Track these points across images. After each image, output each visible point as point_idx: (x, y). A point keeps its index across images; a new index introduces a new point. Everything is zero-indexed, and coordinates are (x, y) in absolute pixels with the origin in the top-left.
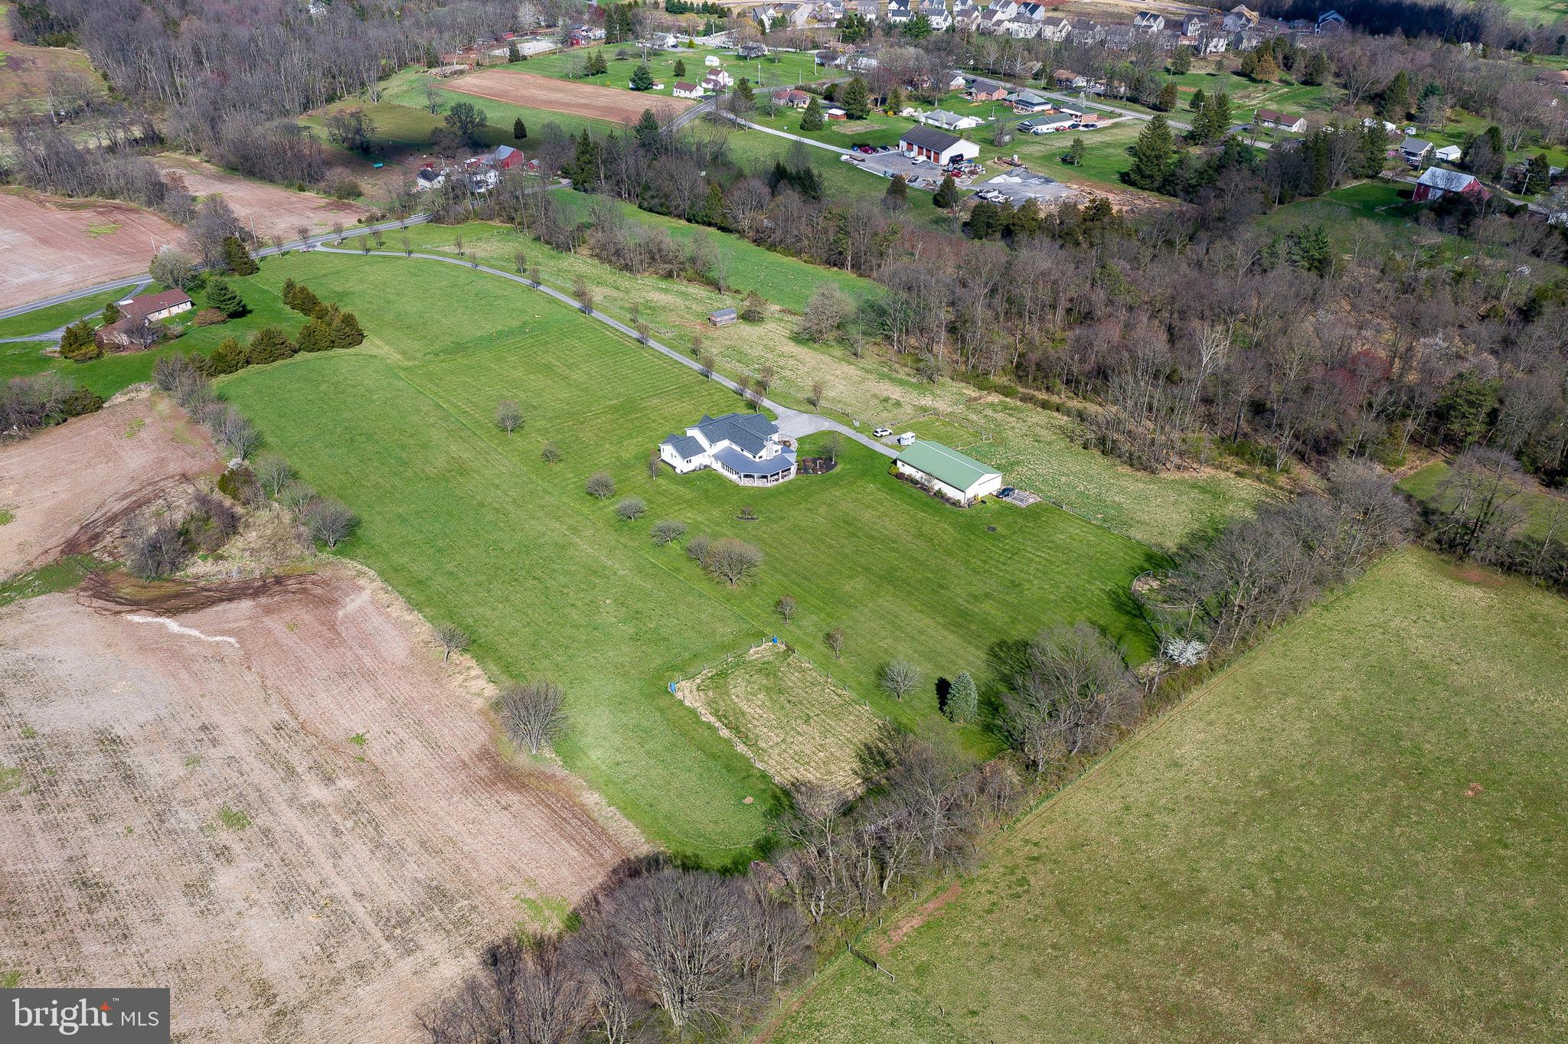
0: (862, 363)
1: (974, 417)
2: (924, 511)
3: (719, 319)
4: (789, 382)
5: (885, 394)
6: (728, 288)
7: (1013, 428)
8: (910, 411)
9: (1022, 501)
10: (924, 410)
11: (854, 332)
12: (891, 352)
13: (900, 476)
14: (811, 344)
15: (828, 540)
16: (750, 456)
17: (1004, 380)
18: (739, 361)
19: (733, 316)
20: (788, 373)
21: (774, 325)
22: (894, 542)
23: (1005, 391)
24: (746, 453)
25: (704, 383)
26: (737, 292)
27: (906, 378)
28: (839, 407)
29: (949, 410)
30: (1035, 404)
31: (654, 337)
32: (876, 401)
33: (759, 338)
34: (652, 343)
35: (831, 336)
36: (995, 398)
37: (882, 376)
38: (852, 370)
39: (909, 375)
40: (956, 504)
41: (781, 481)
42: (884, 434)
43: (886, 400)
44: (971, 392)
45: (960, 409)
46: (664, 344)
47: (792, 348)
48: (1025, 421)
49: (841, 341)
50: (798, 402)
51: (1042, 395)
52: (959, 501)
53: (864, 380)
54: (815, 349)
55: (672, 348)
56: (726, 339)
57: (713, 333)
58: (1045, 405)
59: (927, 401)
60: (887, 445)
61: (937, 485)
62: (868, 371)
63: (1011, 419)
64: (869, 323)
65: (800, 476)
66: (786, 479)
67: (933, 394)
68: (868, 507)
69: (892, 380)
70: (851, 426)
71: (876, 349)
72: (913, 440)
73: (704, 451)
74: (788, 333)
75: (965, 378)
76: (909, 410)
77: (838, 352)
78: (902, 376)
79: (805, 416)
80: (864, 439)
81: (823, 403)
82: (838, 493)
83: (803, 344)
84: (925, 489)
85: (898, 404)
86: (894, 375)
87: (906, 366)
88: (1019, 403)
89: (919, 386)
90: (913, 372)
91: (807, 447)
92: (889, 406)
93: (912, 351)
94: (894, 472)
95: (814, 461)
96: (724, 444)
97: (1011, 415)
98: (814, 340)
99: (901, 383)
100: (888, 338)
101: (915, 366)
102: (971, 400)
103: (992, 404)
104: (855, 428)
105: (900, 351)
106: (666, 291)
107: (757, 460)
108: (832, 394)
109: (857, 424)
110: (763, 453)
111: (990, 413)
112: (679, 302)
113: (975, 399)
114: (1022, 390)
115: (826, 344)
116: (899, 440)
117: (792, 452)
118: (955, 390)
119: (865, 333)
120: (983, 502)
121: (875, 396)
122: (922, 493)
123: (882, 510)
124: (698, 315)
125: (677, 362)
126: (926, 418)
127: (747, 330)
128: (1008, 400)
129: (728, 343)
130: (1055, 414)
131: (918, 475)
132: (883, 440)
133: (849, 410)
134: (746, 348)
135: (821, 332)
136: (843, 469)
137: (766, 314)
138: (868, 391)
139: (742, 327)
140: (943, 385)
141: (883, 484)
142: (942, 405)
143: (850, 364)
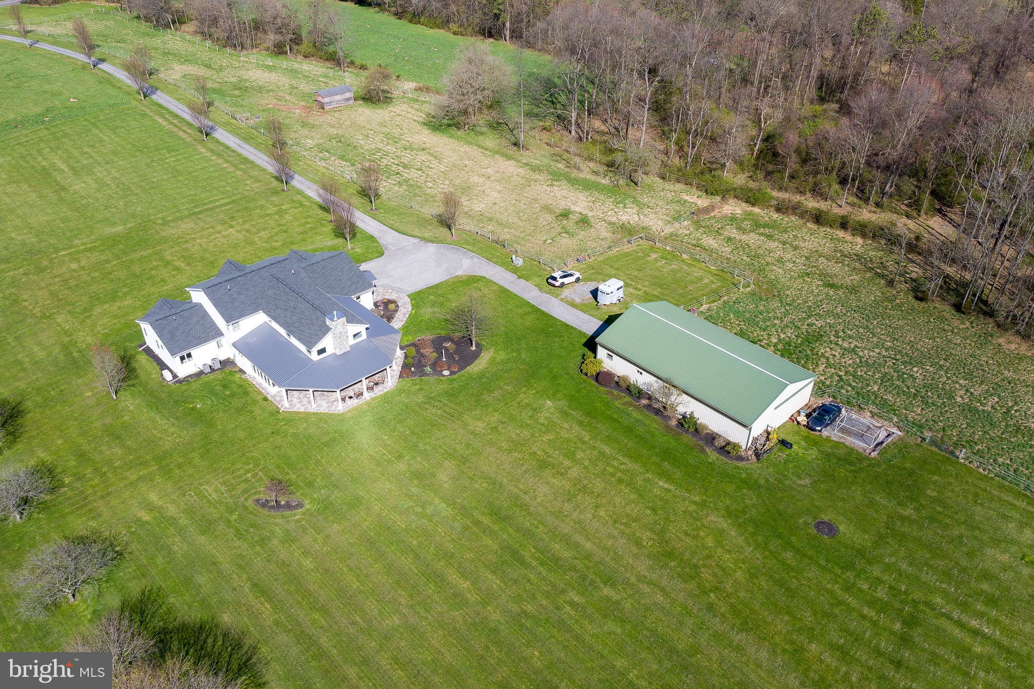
0: (525, 156)
1: (710, 241)
2: (669, 478)
3: (327, 100)
4: (413, 188)
5: (563, 205)
6: (352, 63)
7: (780, 260)
8: (604, 234)
9: (861, 437)
10: (628, 231)
11: (515, 113)
12: (568, 140)
13: (603, 378)
14: (453, 130)
15: (453, 577)
16: (303, 348)
17: (741, 180)
18: (342, 158)
19: (348, 95)
20: (413, 174)
21: (404, 107)
22: (610, 581)
23: (750, 198)
24: (293, 340)
25: (275, 192)
26: (363, 67)
27: (593, 178)
28: (488, 228)
29: (668, 230)
30: (801, 216)
31: (226, 125)
32: (549, 217)
33: (382, 124)
34: (220, 134)
35: (481, 120)
36: (734, 208)
37: (556, 176)
38: (510, 167)
39: (596, 173)
40: (727, 449)
41: (367, 395)
42: (567, 280)
43: (565, 215)
44: (697, 199)
45: (684, 227)
46: (237, 135)
47: (427, 137)
48: (796, 248)
49: (495, 126)
50: (423, 222)
51: (811, 203)
52: (736, 446)
53: (529, 182)
54: (458, 138)
55: (248, 139)
56: (332, 126)
57: (317, 118)
58: (818, 218)
59: (629, 215)
60: (573, 304)
61: (686, 406)
62: (535, 169)
63: (773, 245)
64: (536, 101)
65: (408, 382)
66: (379, 391)
67: (636, 202)
68: (543, 465)
69: (573, 182)
70: (508, 265)
71: (545, 136)
72: (621, 293)
73: (220, 334)
74: (422, 117)
75: (682, 177)
76: (604, 232)
77: (491, 140)
78: (586, 175)
79: (431, 248)
80: (530, 292)
81: (463, 223)
82: (480, 426)
83: (442, 132)
84: (660, 411)
85: (584, 222)
86: (575, 174)
87: (591, 159)
88: (775, 216)
89: (613, 190)
90: (602, 169)
91: (427, 312)
92: (570, 224)
93: (597, 137)
94: (592, 370)
95: (438, 344)
96: (258, 320)
97: (769, 237)
98: (458, 126)
99: (587, 186)
100: (562, 120)
101: (606, 159)
102: (697, 213)
103: (733, 219)
104: (515, 270)
105: (580, 139)
106: (271, 69)
107: (314, 356)
108: (479, 206)
109: (519, 262)
110: (327, 342)
111: (733, 233)
112: (285, 81)
113: (706, 210)
114: (775, 194)
115: (473, 128)
116: (595, 293)
117: (394, 331)
118: (670, 196)
119: (529, 114)
120: (783, 443)
121: (547, 208)
122: (653, 423)
123: (574, 472)
124: (304, 96)
125: (246, 161)
126: (633, 247)
127: (366, 114)
128: (756, 210)
129: (334, 131)
130: (841, 234)
131: (643, 380)
132: (566, 292)
133: (505, 235)
134: (359, 139)
135: (465, 112)
136: (492, 362)
137: (396, 94)
138: (536, 200)
139: (360, 110)
140: (650, 188)
141: (571, 399)
142: (655, 222)
143: (509, 158)
